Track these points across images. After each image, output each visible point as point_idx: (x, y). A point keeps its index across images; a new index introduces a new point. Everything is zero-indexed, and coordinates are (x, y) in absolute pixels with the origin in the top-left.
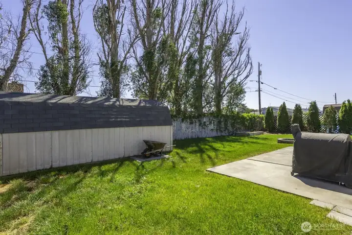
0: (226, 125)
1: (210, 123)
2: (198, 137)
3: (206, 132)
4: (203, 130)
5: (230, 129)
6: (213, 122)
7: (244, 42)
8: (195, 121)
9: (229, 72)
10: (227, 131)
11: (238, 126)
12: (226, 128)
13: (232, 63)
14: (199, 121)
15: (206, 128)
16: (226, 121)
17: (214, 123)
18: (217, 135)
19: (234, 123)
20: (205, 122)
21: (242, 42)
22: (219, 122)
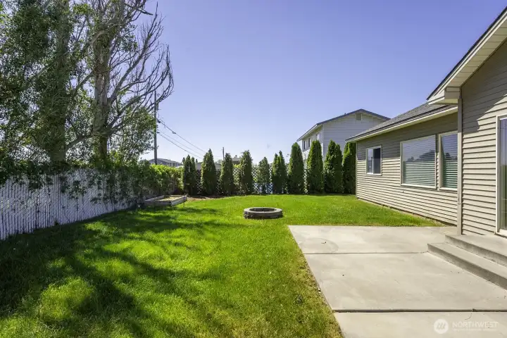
0: (123, 187)
1: (91, 184)
2: (56, 224)
3: (81, 206)
4: (73, 203)
5: (132, 195)
6: (96, 181)
7: (152, 38)
8: (48, 180)
9: (125, 84)
10: (125, 200)
11: (144, 188)
12: (124, 194)
13: (130, 69)
14: (62, 179)
15: (80, 197)
16: (124, 178)
17: (99, 183)
18: (105, 211)
19: (137, 182)
20: (77, 183)
21: (149, 36)
22: (111, 182)
